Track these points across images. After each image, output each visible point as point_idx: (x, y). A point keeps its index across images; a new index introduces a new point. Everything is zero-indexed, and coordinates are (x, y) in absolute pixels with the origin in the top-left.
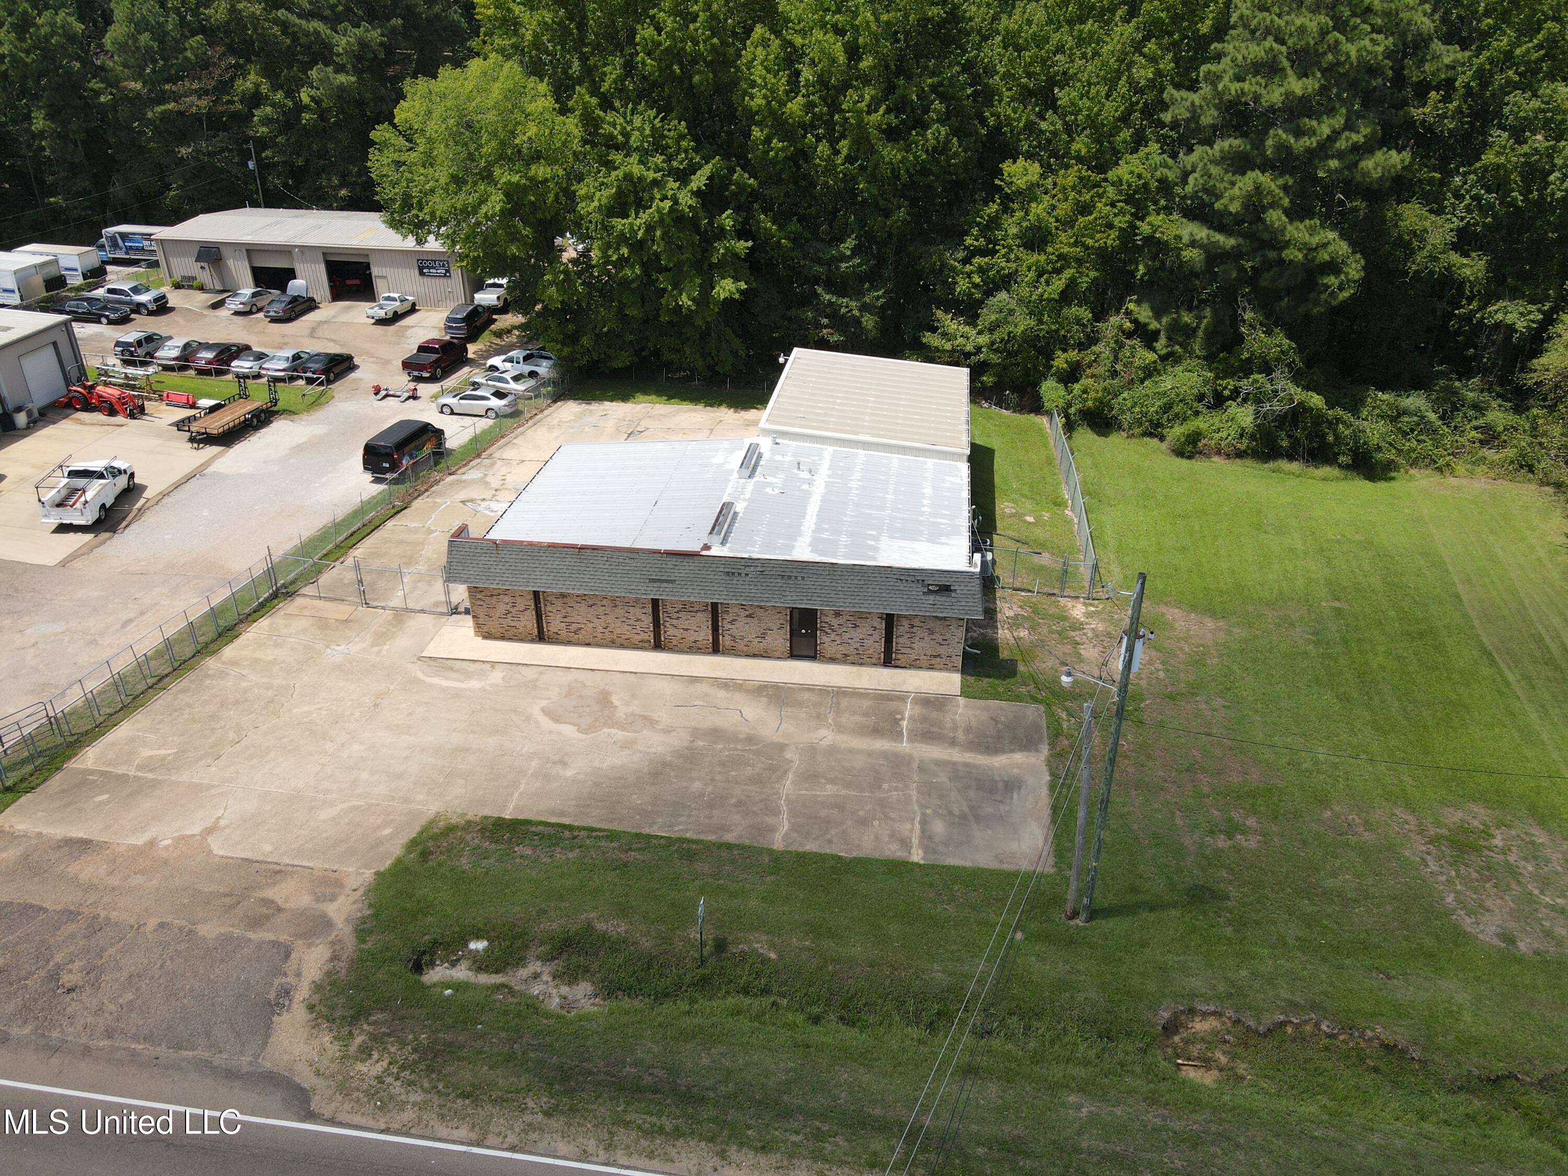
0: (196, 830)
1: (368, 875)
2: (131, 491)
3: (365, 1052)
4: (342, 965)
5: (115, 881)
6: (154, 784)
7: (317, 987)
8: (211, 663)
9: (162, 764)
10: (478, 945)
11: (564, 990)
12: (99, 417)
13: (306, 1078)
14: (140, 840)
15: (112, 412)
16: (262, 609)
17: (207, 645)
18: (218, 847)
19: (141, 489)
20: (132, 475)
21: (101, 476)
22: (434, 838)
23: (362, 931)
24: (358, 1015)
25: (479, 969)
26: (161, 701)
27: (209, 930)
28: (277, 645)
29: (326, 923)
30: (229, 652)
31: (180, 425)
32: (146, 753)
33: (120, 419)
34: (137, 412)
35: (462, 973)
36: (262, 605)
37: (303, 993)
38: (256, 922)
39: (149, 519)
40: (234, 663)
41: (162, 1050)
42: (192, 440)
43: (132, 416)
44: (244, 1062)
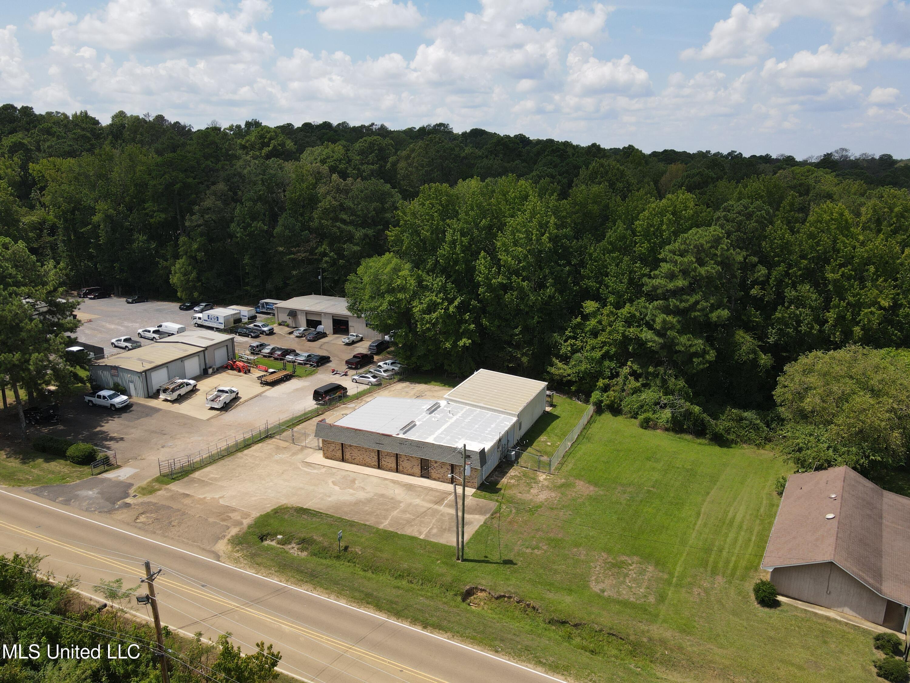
0: (217, 497)
1: (258, 515)
2: (236, 398)
3: (238, 551)
4: (241, 533)
5: (192, 505)
6: (211, 484)
7: (232, 536)
8: (239, 454)
9: (216, 479)
10: (279, 537)
11: (300, 553)
12: (235, 372)
13: (221, 553)
14: (202, 497)
15: (239, 371)
16: (261, 440)
17: (240, 449)
18: (221, 502)
19: (240, 398)
20: (238, 393)
21: (227, 392)
22: (281, 509)
23: (250, 527)
24: (240, 543)
25: (278, 543)
26: (222, 462)
27: (211, 520)
28: (261, 452)
29: (242, 523)
30: (246, 452)
31: (259, 378)
32: (212, 476)
33: (241, 374)
34: (247, 372)
35: (274, 543)
36: (261, 439)
37: (229, 537)
38: (224, 520)
39: (239, 409)
40: (246, 455)
41: (190, 542)
42: (261, 383)
43: (245, 373)
44: (208, 548)
